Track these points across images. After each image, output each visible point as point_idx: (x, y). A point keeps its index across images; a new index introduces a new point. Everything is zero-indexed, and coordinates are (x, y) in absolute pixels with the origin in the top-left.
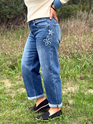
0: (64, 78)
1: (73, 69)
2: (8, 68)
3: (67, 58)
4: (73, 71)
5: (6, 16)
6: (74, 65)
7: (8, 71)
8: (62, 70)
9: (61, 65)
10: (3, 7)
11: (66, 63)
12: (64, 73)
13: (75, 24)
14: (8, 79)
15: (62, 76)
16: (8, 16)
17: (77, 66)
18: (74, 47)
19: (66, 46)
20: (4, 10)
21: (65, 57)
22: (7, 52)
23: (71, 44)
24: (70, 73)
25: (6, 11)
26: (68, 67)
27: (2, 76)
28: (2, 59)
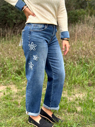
0: (71, 84)
1: (80, 75)
2: (14, 73)
3: (74, 64)
4: (81, 77)
5: (12, 20)
6: (82, 71)
7: (15, 76)
8: (70, 76)
9: (68, 71)
10: (10, 12)
11: (74, 69)
12: (71, 79)
13: (82, 30)
14: (14, 84)
15: (69, 82)
16: (14, 21)
17: (85, 72)
18: (82, 53)
19: (73, 51)
20: (11, 15)
21: (72, 63)
22: (13, 57)
23: (78, 49)
24: (78, 79)
25: (13, 15)
26: (76, 73)
27: (8, 82)
28: (8, 64)
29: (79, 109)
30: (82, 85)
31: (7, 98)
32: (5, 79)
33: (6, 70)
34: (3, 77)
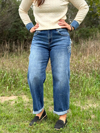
0: (84, 95)
1: (94, 86)
2: (26, 84)
3: (87, 76)
4: (95, 88)
5: (23, 37)
6: (95, 83)
7: (26, 87)
8: (82, 87)
9: (81, 82)
10: (21, 28)
11: (87, 80)
12: (84, 91)
14: (25, 94)
15: (82, 94)
16: (25, 37)
17: (98, 83)
18: (95, 65)
19: (86, 63)
20: (22, 31)
21: (85, 74)
22: (25, 69)
23: (91, 61)
24: (91, 90)
25: (24, 32)
26: (89, 84)
27: (19, 92)
28: (20, 75)
29: (93, 117)
30: (95, 96)
32: (16, 90)
33: (17, 81)
34: (14, 88)
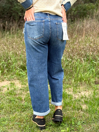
0: (77, 81)
1: (87, 72)
2: (19, 69)
3: (81, 61)
4: (88, 75)
5: (18, 14)
6: (88, 68)
7: (19, 71)
8: (76, 73)
9: (74, 67)
10: (15, 4)
11: (80, 66)
12: (78, 76)
13: (91, 25)
14: (18, 79)
15: (75, 80)
16: (20, 14)
17: (92, 69)
18: (89, 49)
19: (80, 48)
20: (16, 7)
21: (79, 60)
22: (18, 52)
23: (86, 45)
24: (84, 77)
25: (18, 8)
26: (82, 70)
27: (12, 77)
28: (13, 59)
29: (84, 107)
30: (88, 82)
31: (10, 93)
32: (9, 74)
33: (10, 64)
34: (7, 72)
